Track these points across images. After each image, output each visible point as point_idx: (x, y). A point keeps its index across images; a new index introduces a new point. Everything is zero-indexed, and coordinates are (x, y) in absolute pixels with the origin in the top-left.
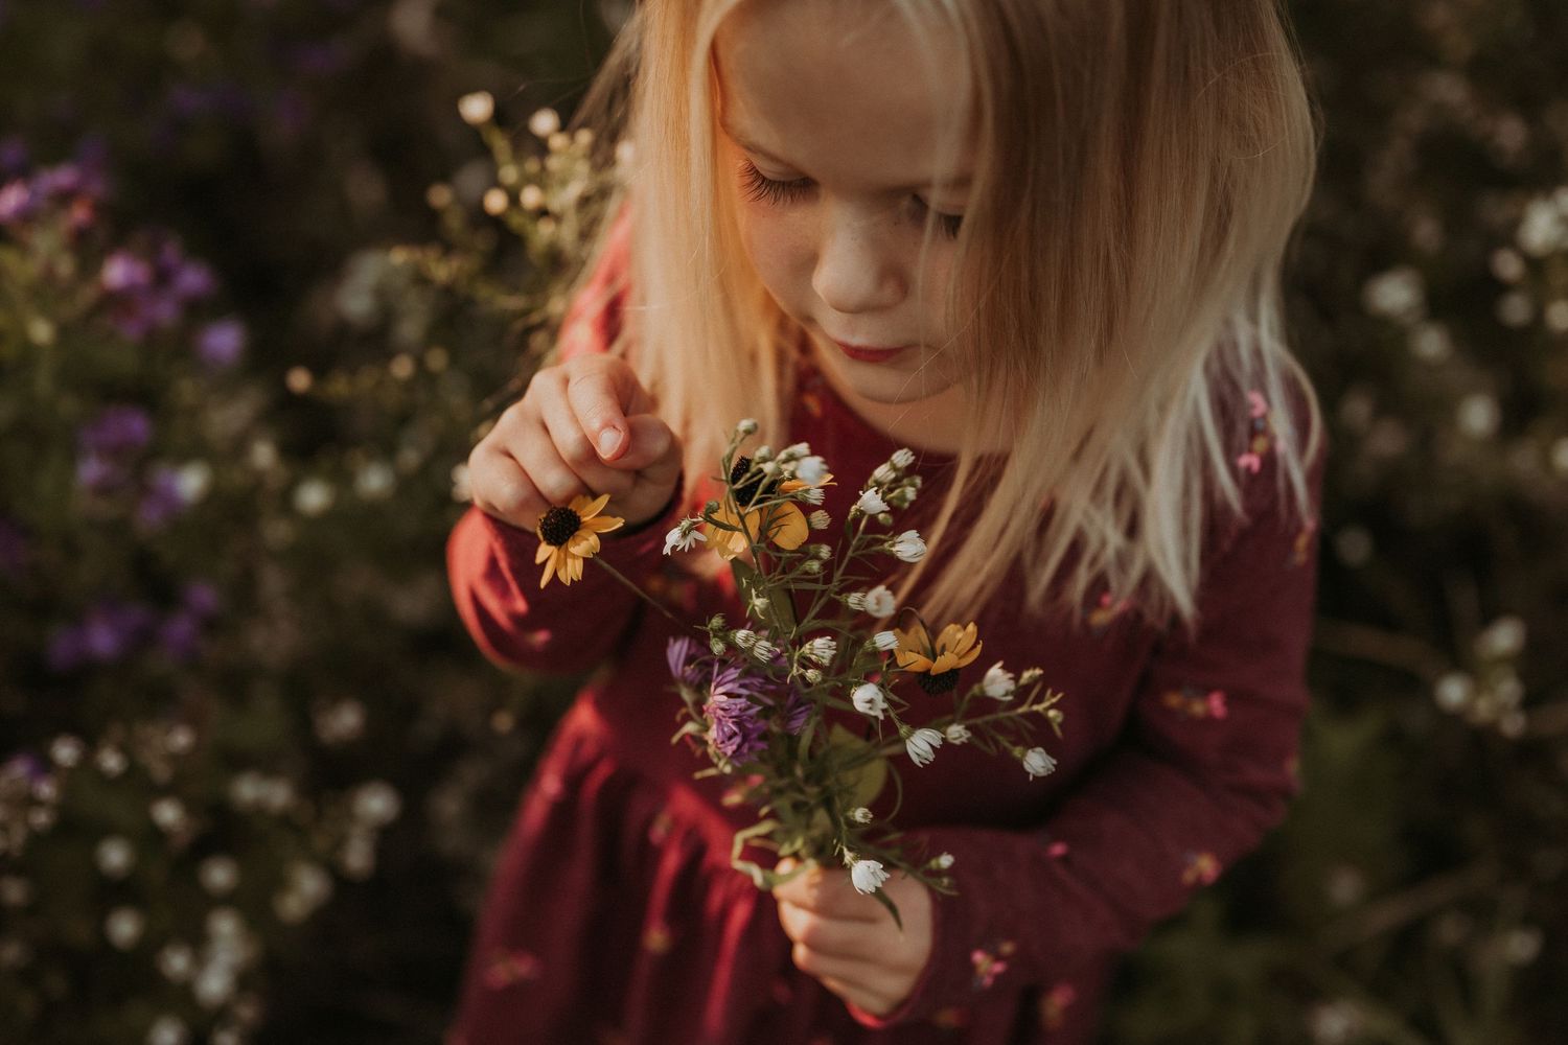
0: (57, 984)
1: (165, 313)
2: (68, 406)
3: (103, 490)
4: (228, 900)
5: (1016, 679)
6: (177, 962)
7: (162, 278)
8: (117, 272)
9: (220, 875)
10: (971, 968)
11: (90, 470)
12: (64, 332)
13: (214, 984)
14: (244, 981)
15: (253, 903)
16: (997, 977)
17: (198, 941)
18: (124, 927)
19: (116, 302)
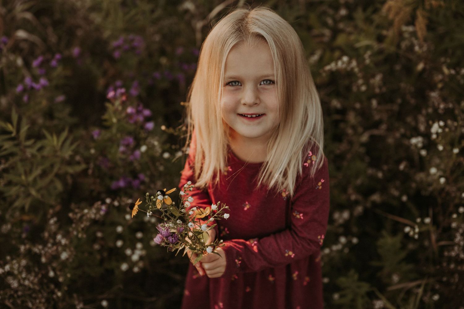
0: (105, 254)
1: (140, 119)
2: (119, 135)
3: (123, 153)
4: (141, 240)
5: (217, 205)
6: (128, 252)
7: (139, 112)
8: (129, 110)
9: (139, 235)
10: (236, 263)
11: (122, 149)
12: (119, 121)
13: (135, 258)
14: (141, 258)
15: (146, 242)
16: (240, 264)
17: (134, 249)
18: (119, 243)
19: (129, 116)
